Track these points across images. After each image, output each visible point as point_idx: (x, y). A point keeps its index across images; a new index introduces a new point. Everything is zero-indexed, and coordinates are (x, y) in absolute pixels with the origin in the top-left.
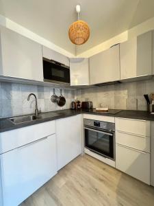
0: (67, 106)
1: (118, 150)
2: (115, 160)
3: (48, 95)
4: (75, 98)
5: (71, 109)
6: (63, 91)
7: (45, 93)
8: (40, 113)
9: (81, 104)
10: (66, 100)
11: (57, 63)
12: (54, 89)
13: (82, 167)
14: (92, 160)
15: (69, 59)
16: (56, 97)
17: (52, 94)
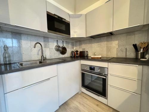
0: (68, 54)
1: (110, 91)
2: (107, 99)
3: (53, 45)
4: (75, 48)
5: (71, 57)
6: (64, 43)
7: (50, 43)
8: (45, 59)
9: (79, 53)
10: (67, 49)
11: (59, 17)
12: (57, 41)
13: (80, 103)
14: (87, 97)
15: (69, 15)
16: (59, 47)
17: (55, 44)
